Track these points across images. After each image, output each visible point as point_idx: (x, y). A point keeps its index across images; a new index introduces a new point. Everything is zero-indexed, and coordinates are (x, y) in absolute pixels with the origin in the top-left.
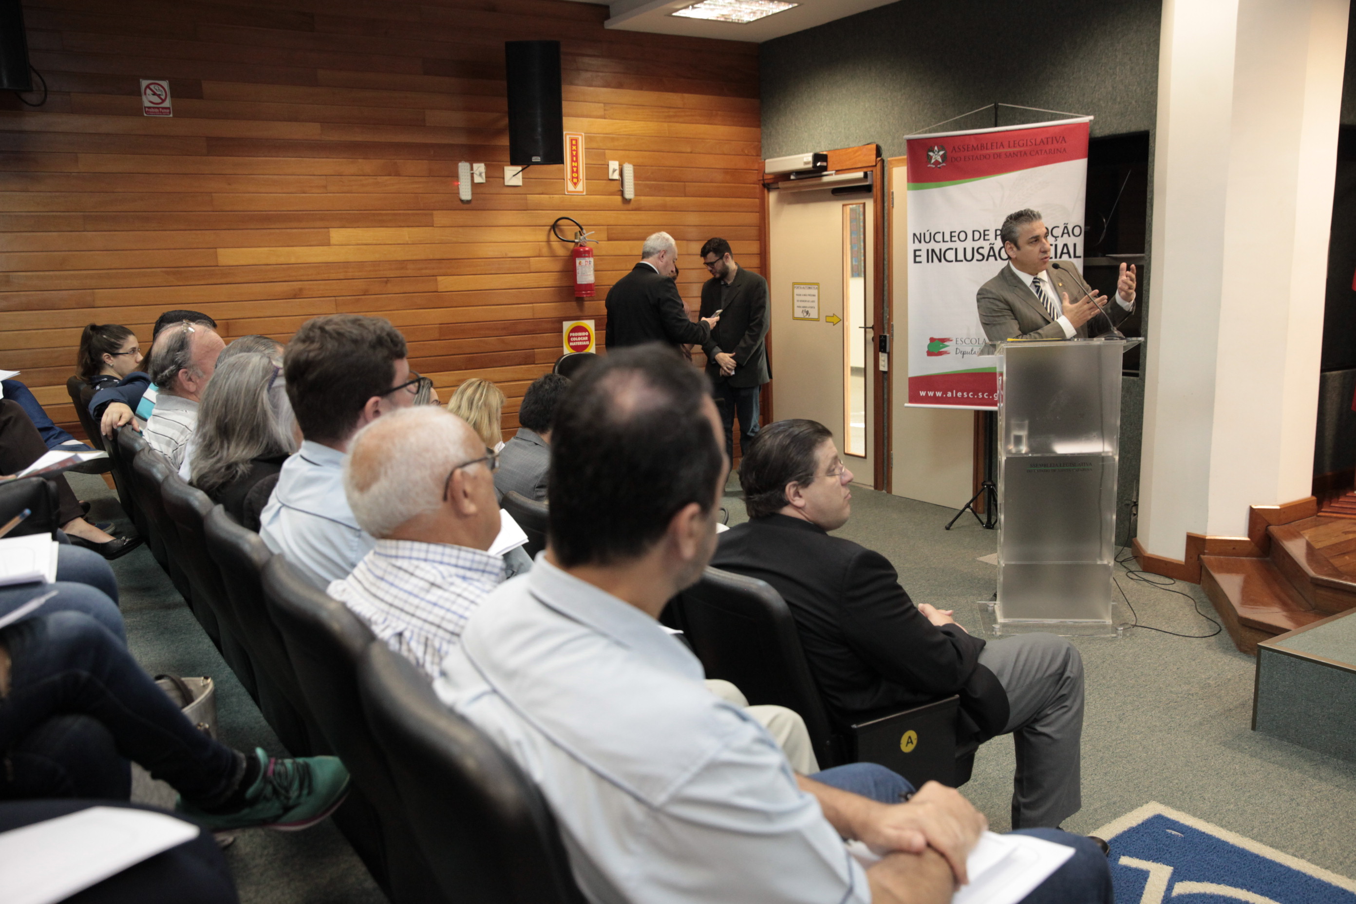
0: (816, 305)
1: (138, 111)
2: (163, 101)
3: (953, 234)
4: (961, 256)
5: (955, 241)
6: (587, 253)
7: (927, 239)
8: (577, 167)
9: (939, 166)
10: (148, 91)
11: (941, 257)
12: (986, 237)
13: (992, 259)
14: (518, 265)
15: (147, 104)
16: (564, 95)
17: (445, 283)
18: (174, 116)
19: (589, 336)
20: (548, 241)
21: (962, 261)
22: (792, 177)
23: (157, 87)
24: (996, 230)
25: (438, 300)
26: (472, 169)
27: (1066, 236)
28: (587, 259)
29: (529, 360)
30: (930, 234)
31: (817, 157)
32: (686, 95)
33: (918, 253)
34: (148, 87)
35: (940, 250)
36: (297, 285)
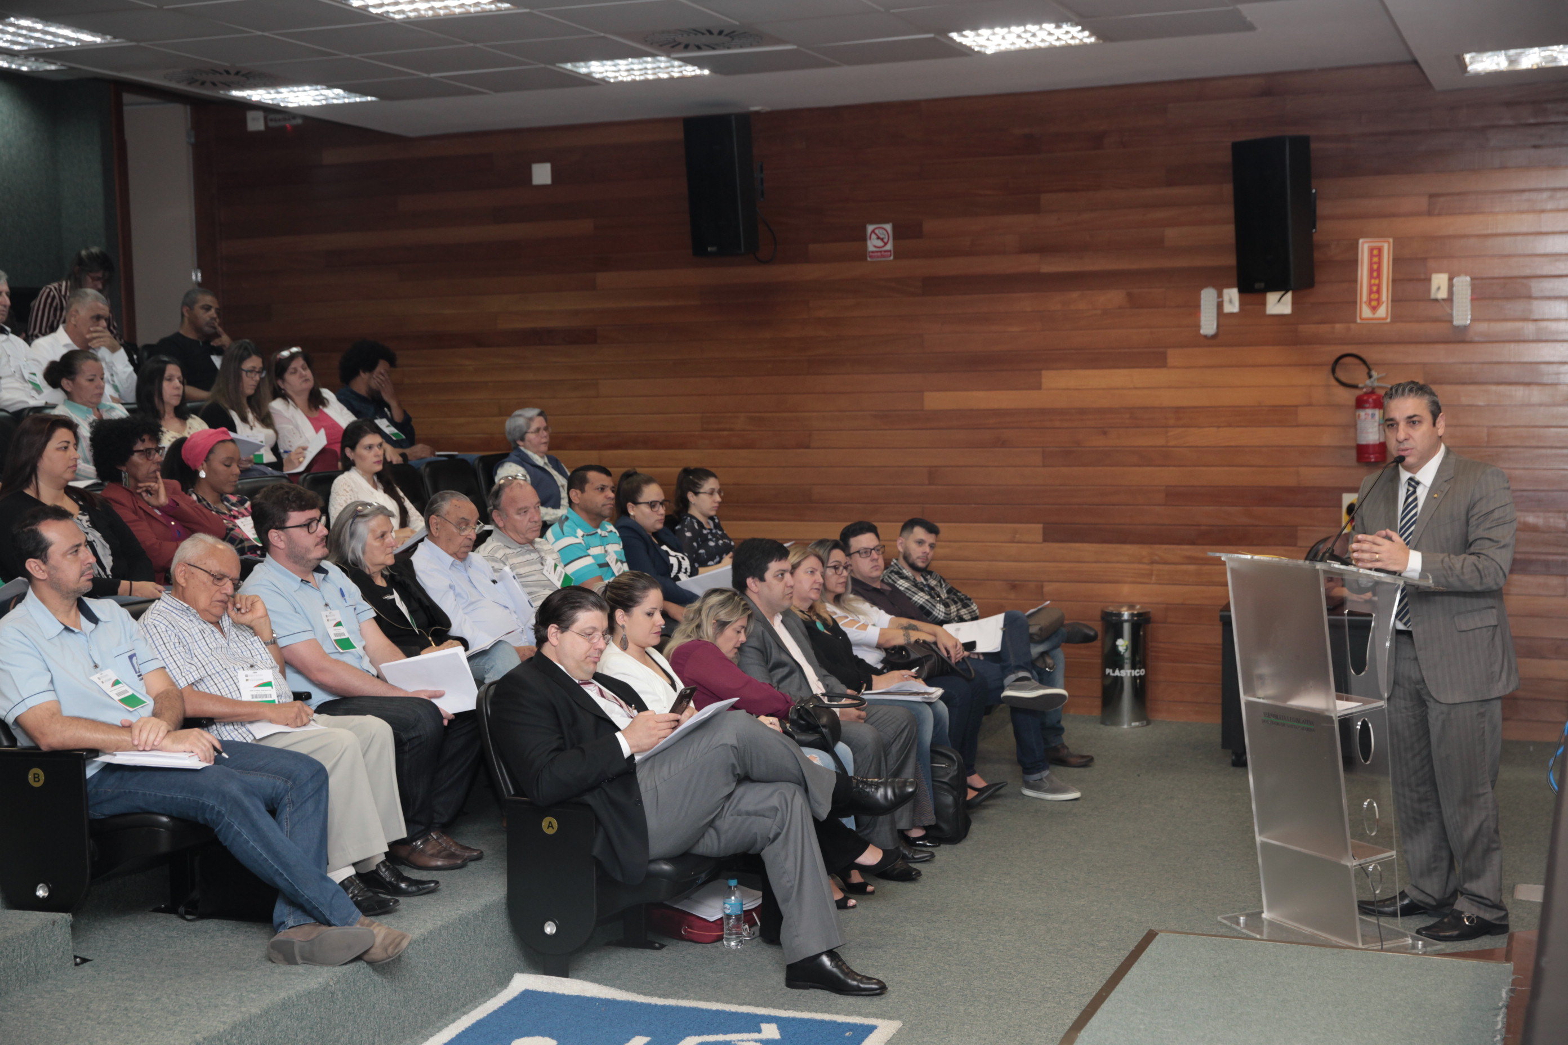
1: (862, 255)
2: (886, 244)
6: (1372, 403)
8: (1378, 285)
10: (874, 236)
14: (1280, 416)
15: (871, 248)
17: (1180, 437)
18: (895, 258)
20: (1325, 386)
23: (881, 231)
25: (1168, 457)
26: (1220, 295)
34: (873, 231)
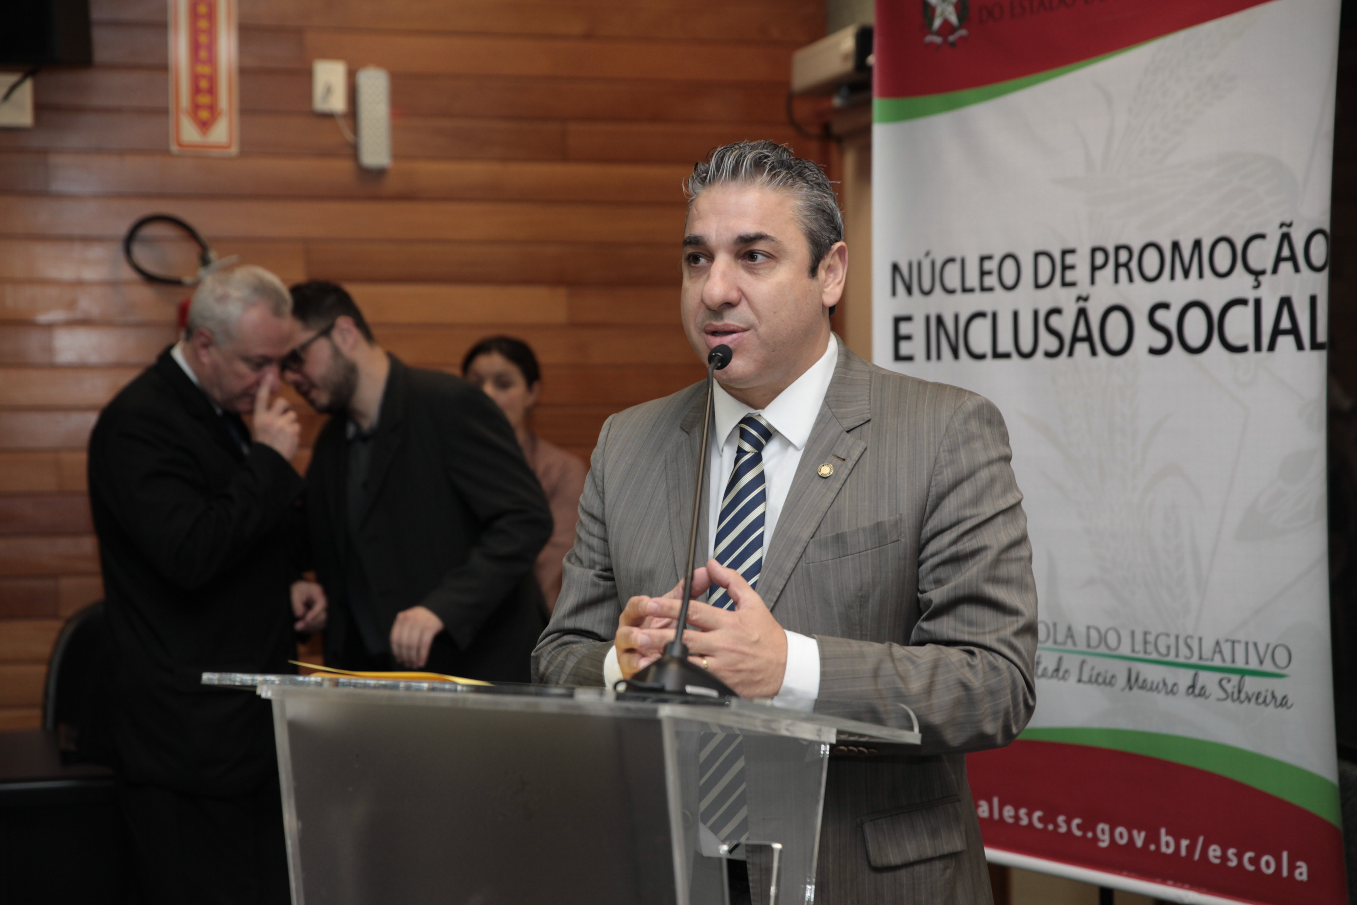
3: (988, 265)
4: (1005, 340)
5: (991, 289)
7: (927, 286)
9: (952, 38)
11: (959, 341)
12: (1070, 276)
13: (1082, 348)
21: (1007, 356)
24: (1094, 250)
27: (1286, 267)
30: (933, 264)
33: (904, 329)
35: (957, 318)
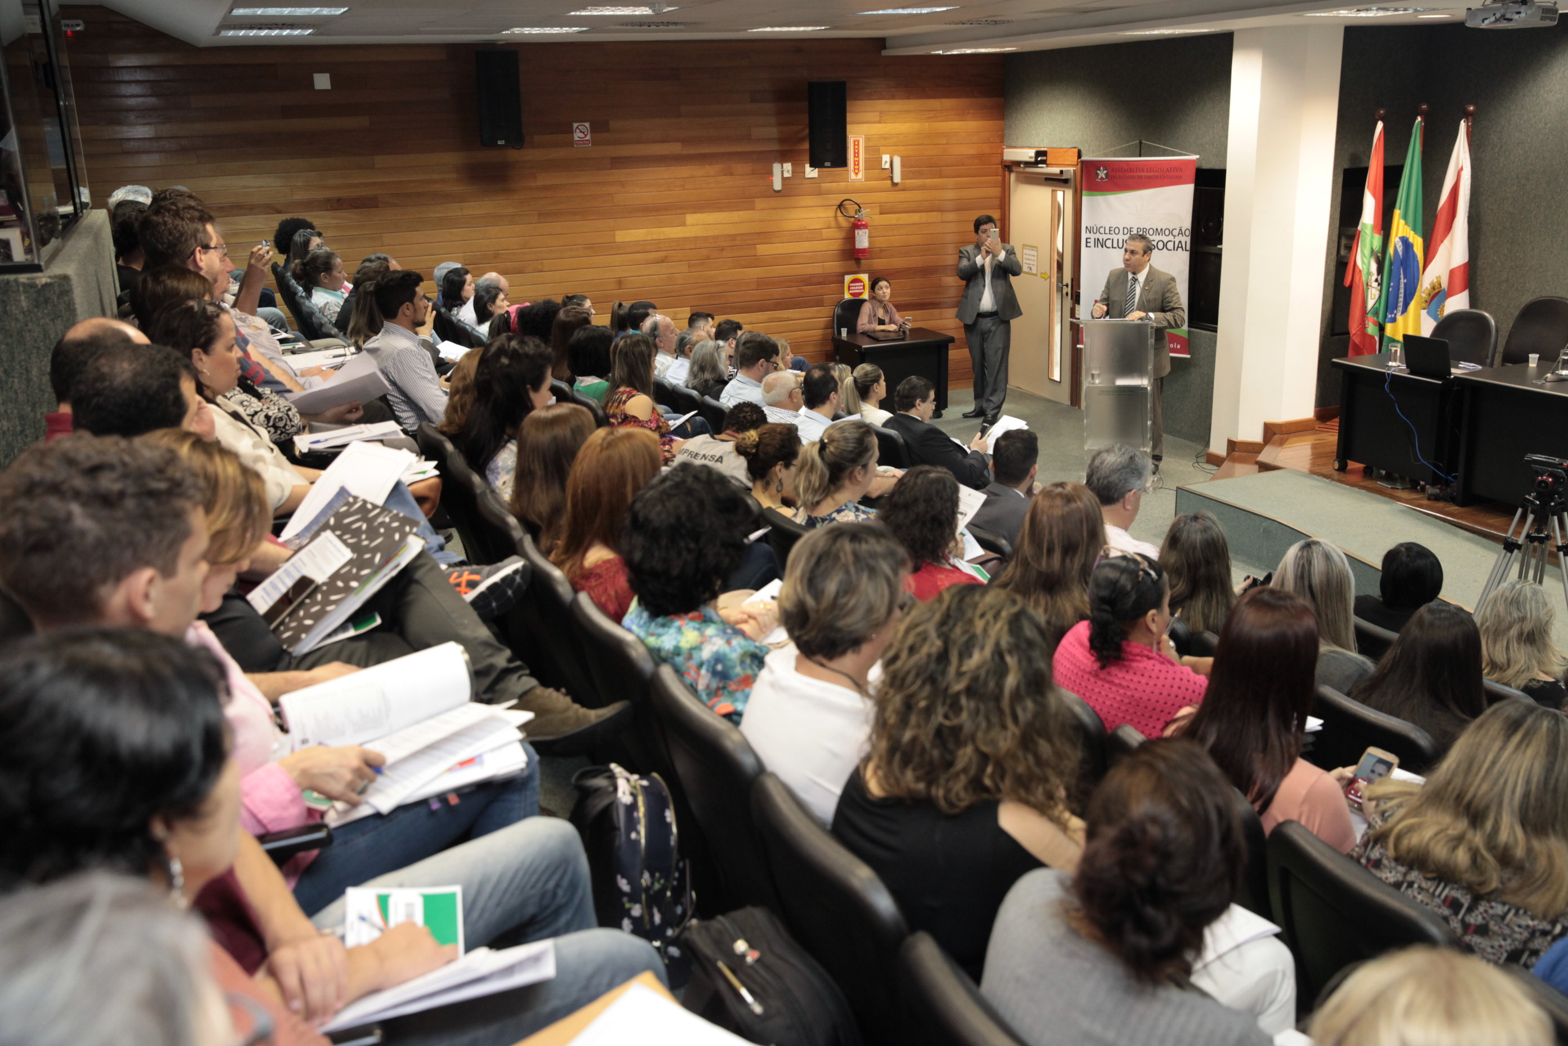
0: (1035, 263)
1: (571, 143)
2: (586, 136)
3: (1111, 229)
4: (1115, 245)
5: (1112, 234)
6: (865, 226)
7: (1095, 231)
8: (858, 161)
9: (1103, 181)
10: (578, 130)
11: (1103, 245)
14: (813, 235)
15: (576, 139)
16: (848, 109)
17: (763, 249)
18: (592, 145)
19: (864, 286)
20: (836, 217)
22: (1022, 166)
23: (582, 127)
25: (756, 262)
26: (782, 167)
27: (1181, 235)
28: (864, 230)
29: (819, 303)
30: (1097, 227)
31: (1038, 154)
32: (943, 100)
33: (1088, 240)
34: (577, 127)
35: (1103, 239)
36: (663, 254)
